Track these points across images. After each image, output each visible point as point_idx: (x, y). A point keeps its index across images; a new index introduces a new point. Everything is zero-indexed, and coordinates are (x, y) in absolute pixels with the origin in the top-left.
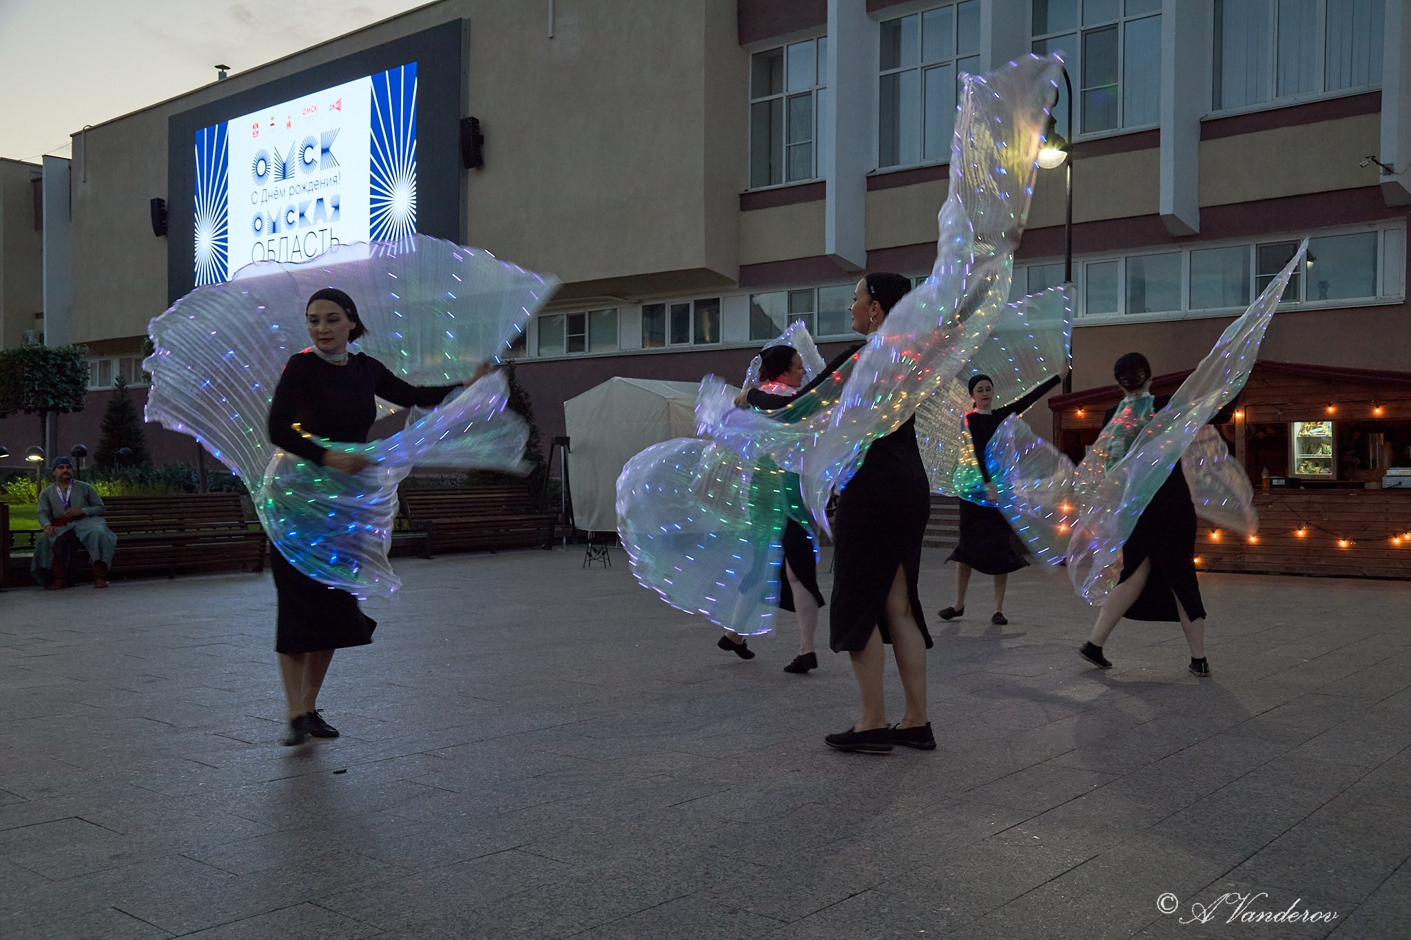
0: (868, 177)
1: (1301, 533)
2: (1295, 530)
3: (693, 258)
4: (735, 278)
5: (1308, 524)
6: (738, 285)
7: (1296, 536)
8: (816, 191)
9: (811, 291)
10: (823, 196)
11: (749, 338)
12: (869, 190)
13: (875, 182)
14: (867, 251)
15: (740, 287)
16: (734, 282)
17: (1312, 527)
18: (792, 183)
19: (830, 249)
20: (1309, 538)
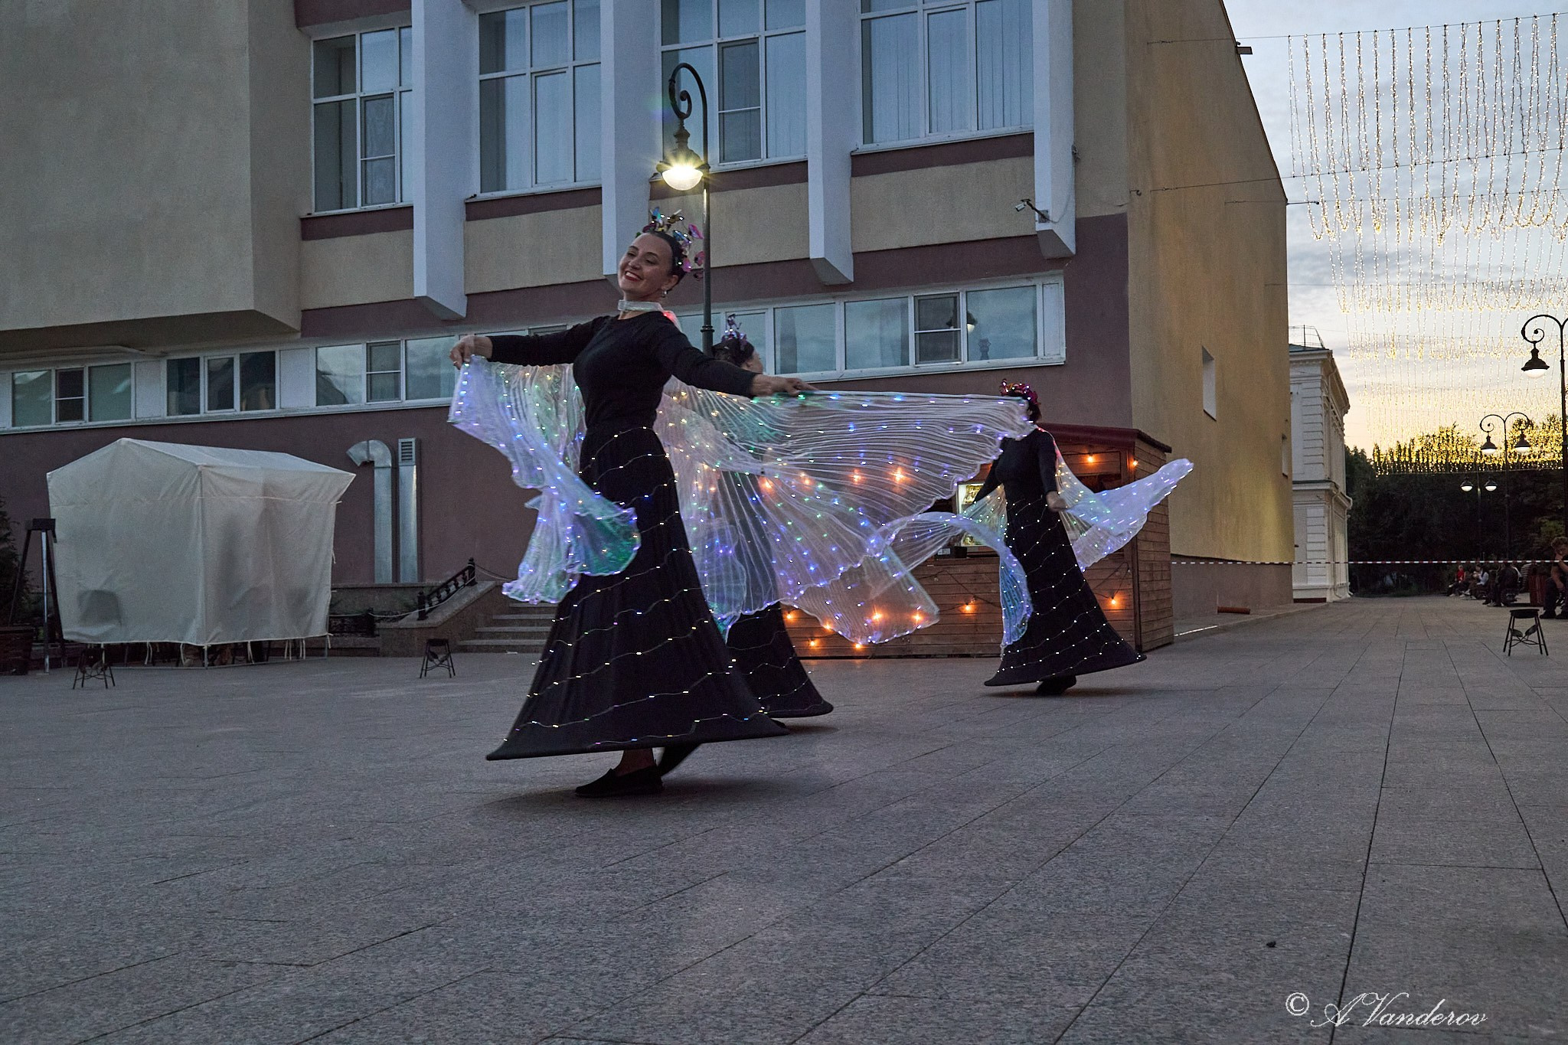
0: (466, 204)
1: (968, 609)
2: (963, 605)
3: (238, 297)
4: (297, 327)
5: (976, 598)
6: (300, 334)
7: (963, 611)
8: (401, 218)
9: (398, 343)
10: (409, 224)
11: (315, 403)
12: (468, 219)
13: (475, 210)
14: (467, 295)
15: (302, 336)
16: (294, 332)
17: (979, 601)
18: (369, 208)
19: (420, 290)
20: (977, 613)
